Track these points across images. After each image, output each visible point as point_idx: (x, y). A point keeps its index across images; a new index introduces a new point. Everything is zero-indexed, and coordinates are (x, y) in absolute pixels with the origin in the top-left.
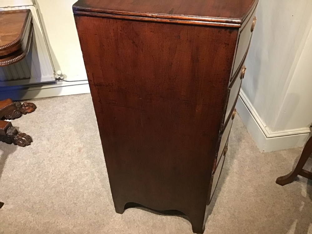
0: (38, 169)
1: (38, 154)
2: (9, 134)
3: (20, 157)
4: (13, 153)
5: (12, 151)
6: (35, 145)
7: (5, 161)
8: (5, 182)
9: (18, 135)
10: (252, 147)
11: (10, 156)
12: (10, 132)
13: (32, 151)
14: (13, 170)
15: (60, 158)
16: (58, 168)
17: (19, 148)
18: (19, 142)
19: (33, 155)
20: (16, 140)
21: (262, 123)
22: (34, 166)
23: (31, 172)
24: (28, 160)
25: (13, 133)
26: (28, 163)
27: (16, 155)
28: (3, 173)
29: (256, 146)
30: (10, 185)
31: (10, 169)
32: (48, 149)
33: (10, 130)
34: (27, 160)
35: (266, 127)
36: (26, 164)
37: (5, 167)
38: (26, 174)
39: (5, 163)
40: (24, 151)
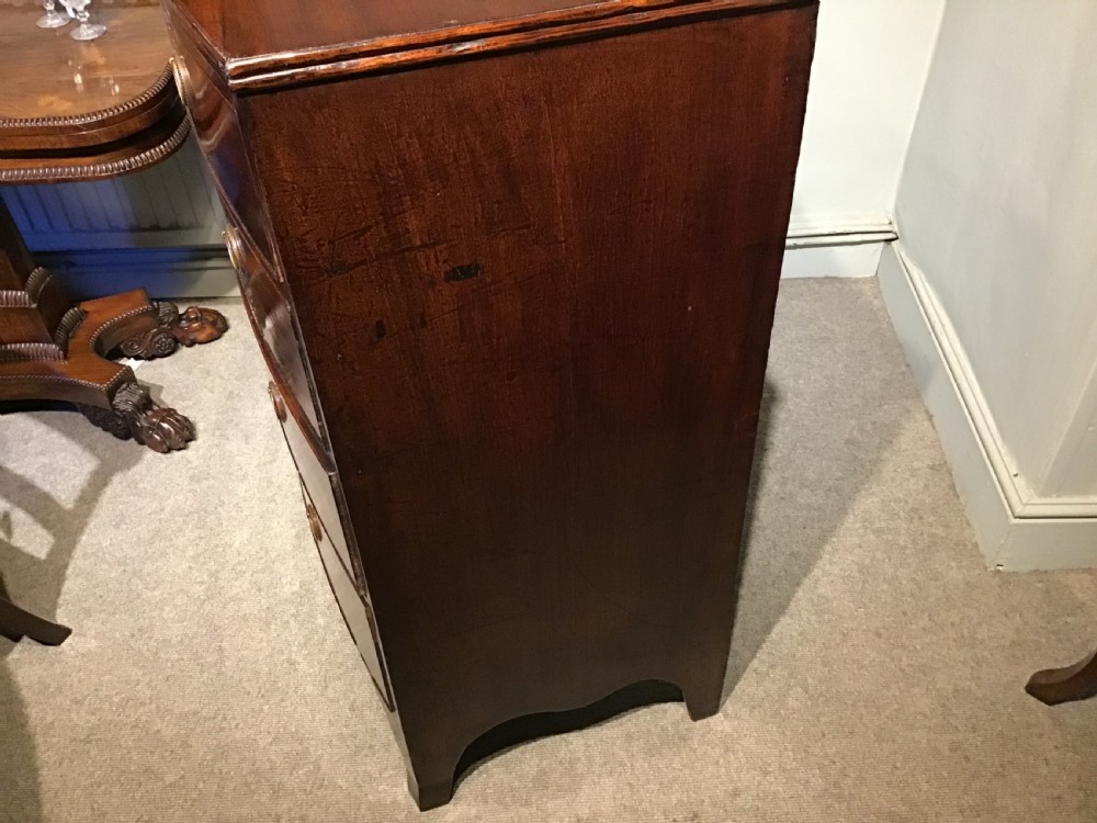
0: (197, 532)
1: (205, 484)
2: (122, 407)
3: (149, 487)
4: (129, 469)
5: (128, 463)
6: (201, 452)
7: (99, 495)
8: (87, 562)
9: (150, 413)
10: (957, 544)
11: (117, 479)
12: (124, 399)
13: (187, 472)
14: (117, 526)
15: (272, 505)
16: (259, 536)
17: (150, 455)
18: (151, 436)
19: (190, 484)
20: (142, 427)
21: (1005, 458)
22: (184, 521)
23: (171, 539)
24: (171, 501)
25: (134, 405)
26: (167, 510)
27: (137, 477)
28: (87, 530)
29: (976, 545)
30: (100, 572)
31: (111, 521)
32: (241, 469)
33: (124, 392)
34: (169, 498)
35: (1016, 475)
36: (162, 510)
37: (95, 512)
38: (157, 543)
39: (99, 498)
40: (163, 465)
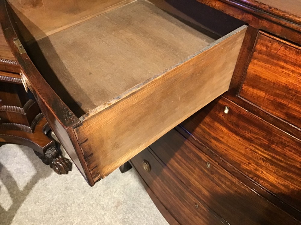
0: (62, 213)
1: (70, 191)
2: (48, 156)
3: (50, 188)
4: (45, 178)
5: (46, 175)
6: (71, 177)
7: (33, 187)
8: (21, 216)
9: (57, 159)
11: (40, 181)
12: (49, 153)
13: (65, 184)
14: (35, 203)
15: (91, 208)
16: (84, 222)
17: (54, 173)
18: (56, 168)
19: (65, 191)
20: (53, 164)
22: (59, 207)
23: (52, 214)
24: (57, 196)
25: (52, 156)
26: (54, 200)
27: (47, 182)
28: (25, 202)
30: (25, 223)
31: (34, 200)
32: (84, 188)
33: (50, 151)
34: (56, 195)
36: (53, 200)
37: (30, 194)
38: (47, 215)
39: (32, 188)
40: (57, 179)
